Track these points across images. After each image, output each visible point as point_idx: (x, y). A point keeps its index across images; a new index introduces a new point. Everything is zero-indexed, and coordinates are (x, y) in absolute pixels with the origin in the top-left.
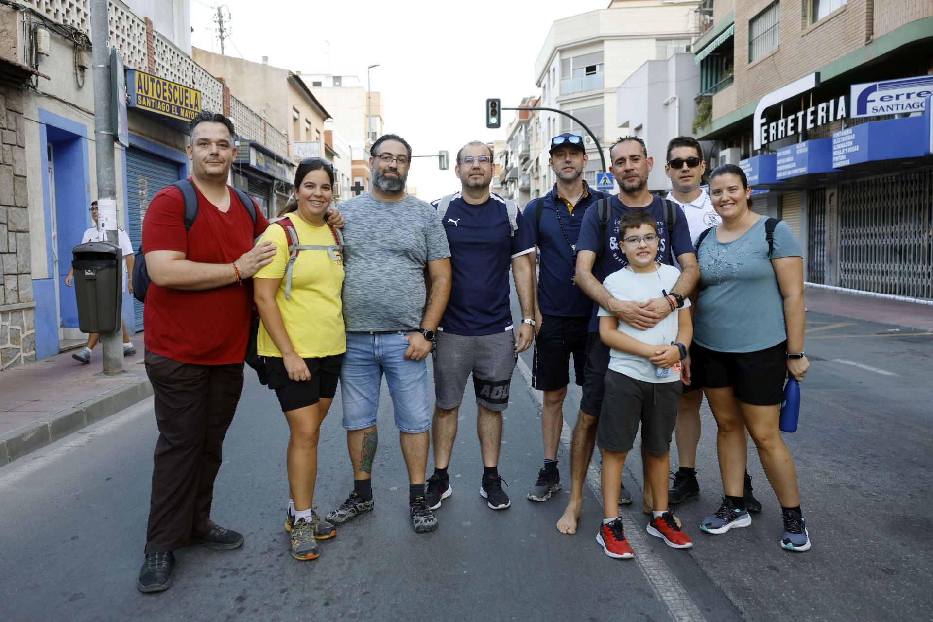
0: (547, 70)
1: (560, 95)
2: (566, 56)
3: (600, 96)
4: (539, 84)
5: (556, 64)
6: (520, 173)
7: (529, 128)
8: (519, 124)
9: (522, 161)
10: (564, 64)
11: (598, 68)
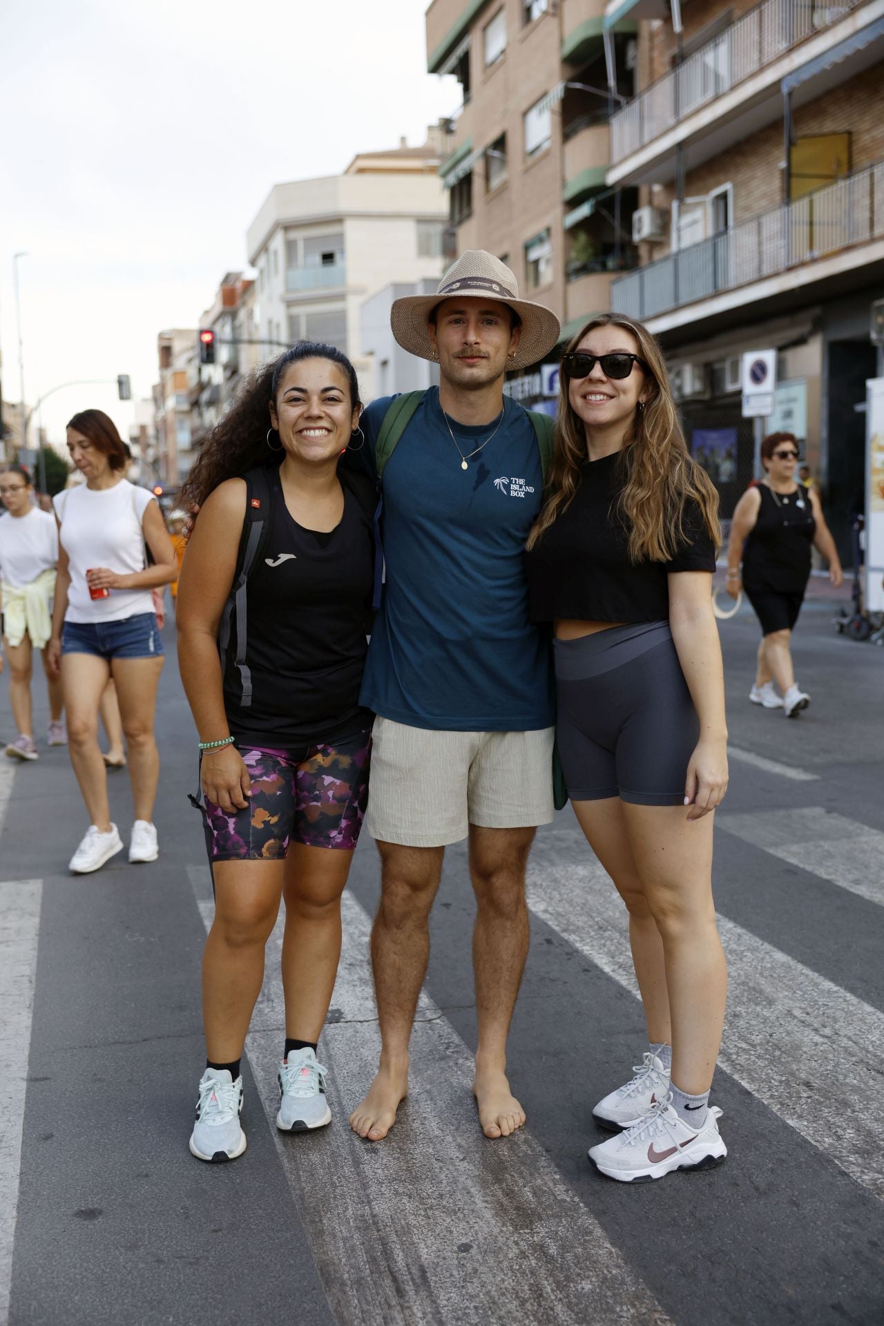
0: (264, 248)
1: (288, 290)
2: (293, 235)
3: (341, 297)
4: (253, 263)
5: (278, 243)
6: (224, 392)
7: (237, 322)
8: (221, 315)
9: (228, 373)
10: (290, 246)
11: (337, 257)
